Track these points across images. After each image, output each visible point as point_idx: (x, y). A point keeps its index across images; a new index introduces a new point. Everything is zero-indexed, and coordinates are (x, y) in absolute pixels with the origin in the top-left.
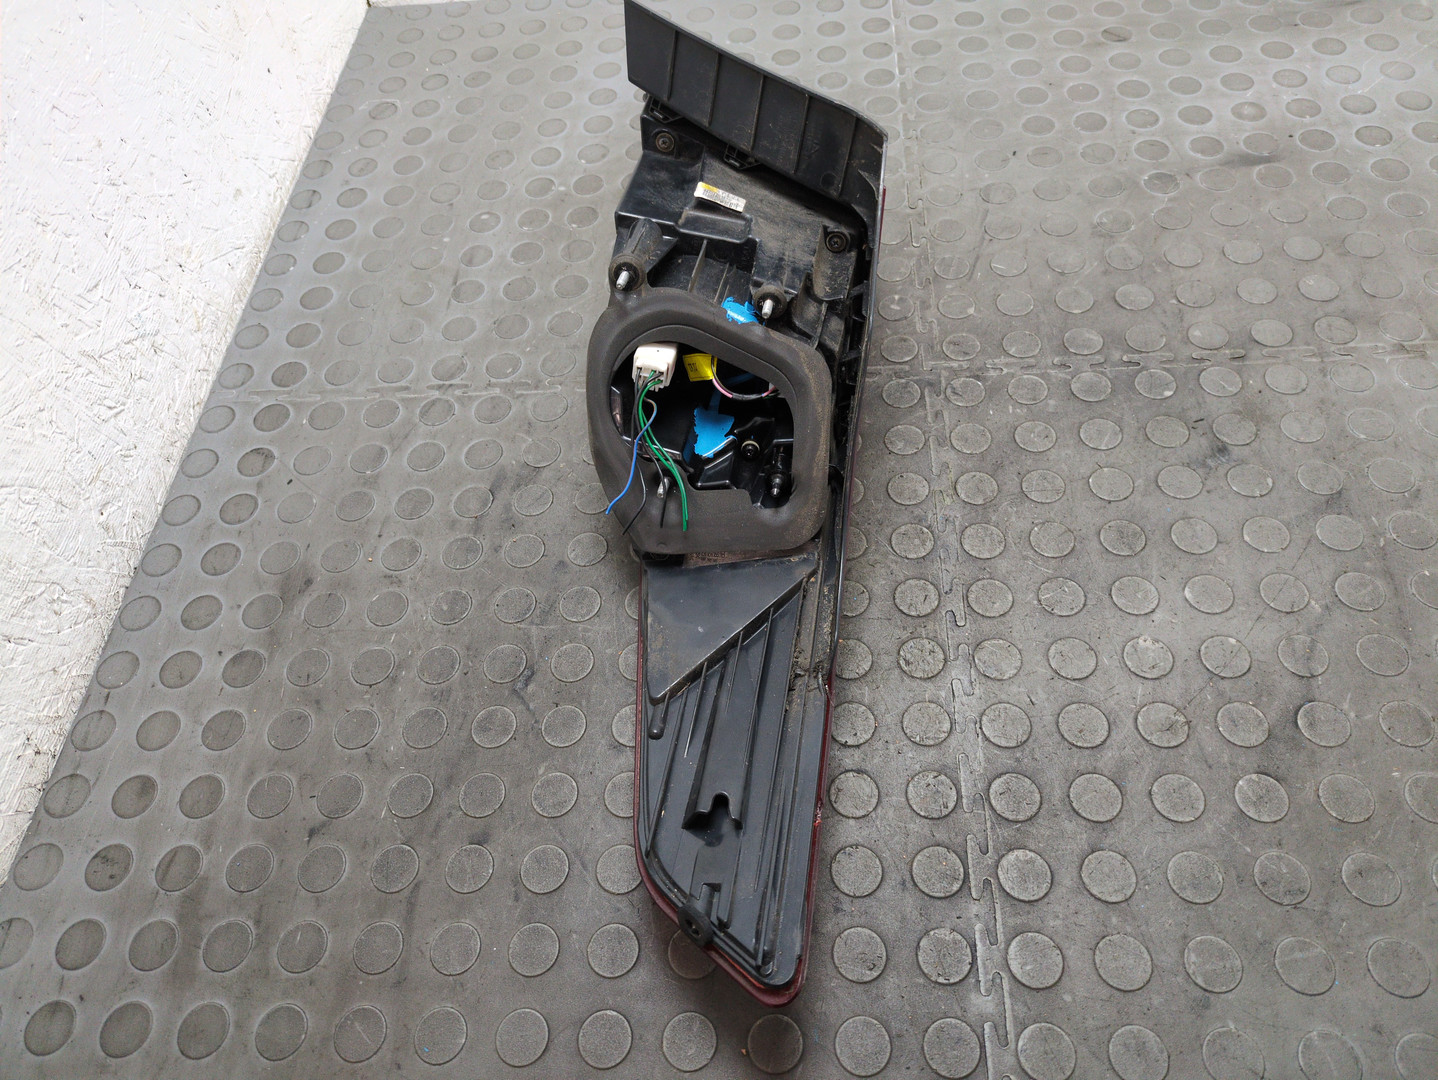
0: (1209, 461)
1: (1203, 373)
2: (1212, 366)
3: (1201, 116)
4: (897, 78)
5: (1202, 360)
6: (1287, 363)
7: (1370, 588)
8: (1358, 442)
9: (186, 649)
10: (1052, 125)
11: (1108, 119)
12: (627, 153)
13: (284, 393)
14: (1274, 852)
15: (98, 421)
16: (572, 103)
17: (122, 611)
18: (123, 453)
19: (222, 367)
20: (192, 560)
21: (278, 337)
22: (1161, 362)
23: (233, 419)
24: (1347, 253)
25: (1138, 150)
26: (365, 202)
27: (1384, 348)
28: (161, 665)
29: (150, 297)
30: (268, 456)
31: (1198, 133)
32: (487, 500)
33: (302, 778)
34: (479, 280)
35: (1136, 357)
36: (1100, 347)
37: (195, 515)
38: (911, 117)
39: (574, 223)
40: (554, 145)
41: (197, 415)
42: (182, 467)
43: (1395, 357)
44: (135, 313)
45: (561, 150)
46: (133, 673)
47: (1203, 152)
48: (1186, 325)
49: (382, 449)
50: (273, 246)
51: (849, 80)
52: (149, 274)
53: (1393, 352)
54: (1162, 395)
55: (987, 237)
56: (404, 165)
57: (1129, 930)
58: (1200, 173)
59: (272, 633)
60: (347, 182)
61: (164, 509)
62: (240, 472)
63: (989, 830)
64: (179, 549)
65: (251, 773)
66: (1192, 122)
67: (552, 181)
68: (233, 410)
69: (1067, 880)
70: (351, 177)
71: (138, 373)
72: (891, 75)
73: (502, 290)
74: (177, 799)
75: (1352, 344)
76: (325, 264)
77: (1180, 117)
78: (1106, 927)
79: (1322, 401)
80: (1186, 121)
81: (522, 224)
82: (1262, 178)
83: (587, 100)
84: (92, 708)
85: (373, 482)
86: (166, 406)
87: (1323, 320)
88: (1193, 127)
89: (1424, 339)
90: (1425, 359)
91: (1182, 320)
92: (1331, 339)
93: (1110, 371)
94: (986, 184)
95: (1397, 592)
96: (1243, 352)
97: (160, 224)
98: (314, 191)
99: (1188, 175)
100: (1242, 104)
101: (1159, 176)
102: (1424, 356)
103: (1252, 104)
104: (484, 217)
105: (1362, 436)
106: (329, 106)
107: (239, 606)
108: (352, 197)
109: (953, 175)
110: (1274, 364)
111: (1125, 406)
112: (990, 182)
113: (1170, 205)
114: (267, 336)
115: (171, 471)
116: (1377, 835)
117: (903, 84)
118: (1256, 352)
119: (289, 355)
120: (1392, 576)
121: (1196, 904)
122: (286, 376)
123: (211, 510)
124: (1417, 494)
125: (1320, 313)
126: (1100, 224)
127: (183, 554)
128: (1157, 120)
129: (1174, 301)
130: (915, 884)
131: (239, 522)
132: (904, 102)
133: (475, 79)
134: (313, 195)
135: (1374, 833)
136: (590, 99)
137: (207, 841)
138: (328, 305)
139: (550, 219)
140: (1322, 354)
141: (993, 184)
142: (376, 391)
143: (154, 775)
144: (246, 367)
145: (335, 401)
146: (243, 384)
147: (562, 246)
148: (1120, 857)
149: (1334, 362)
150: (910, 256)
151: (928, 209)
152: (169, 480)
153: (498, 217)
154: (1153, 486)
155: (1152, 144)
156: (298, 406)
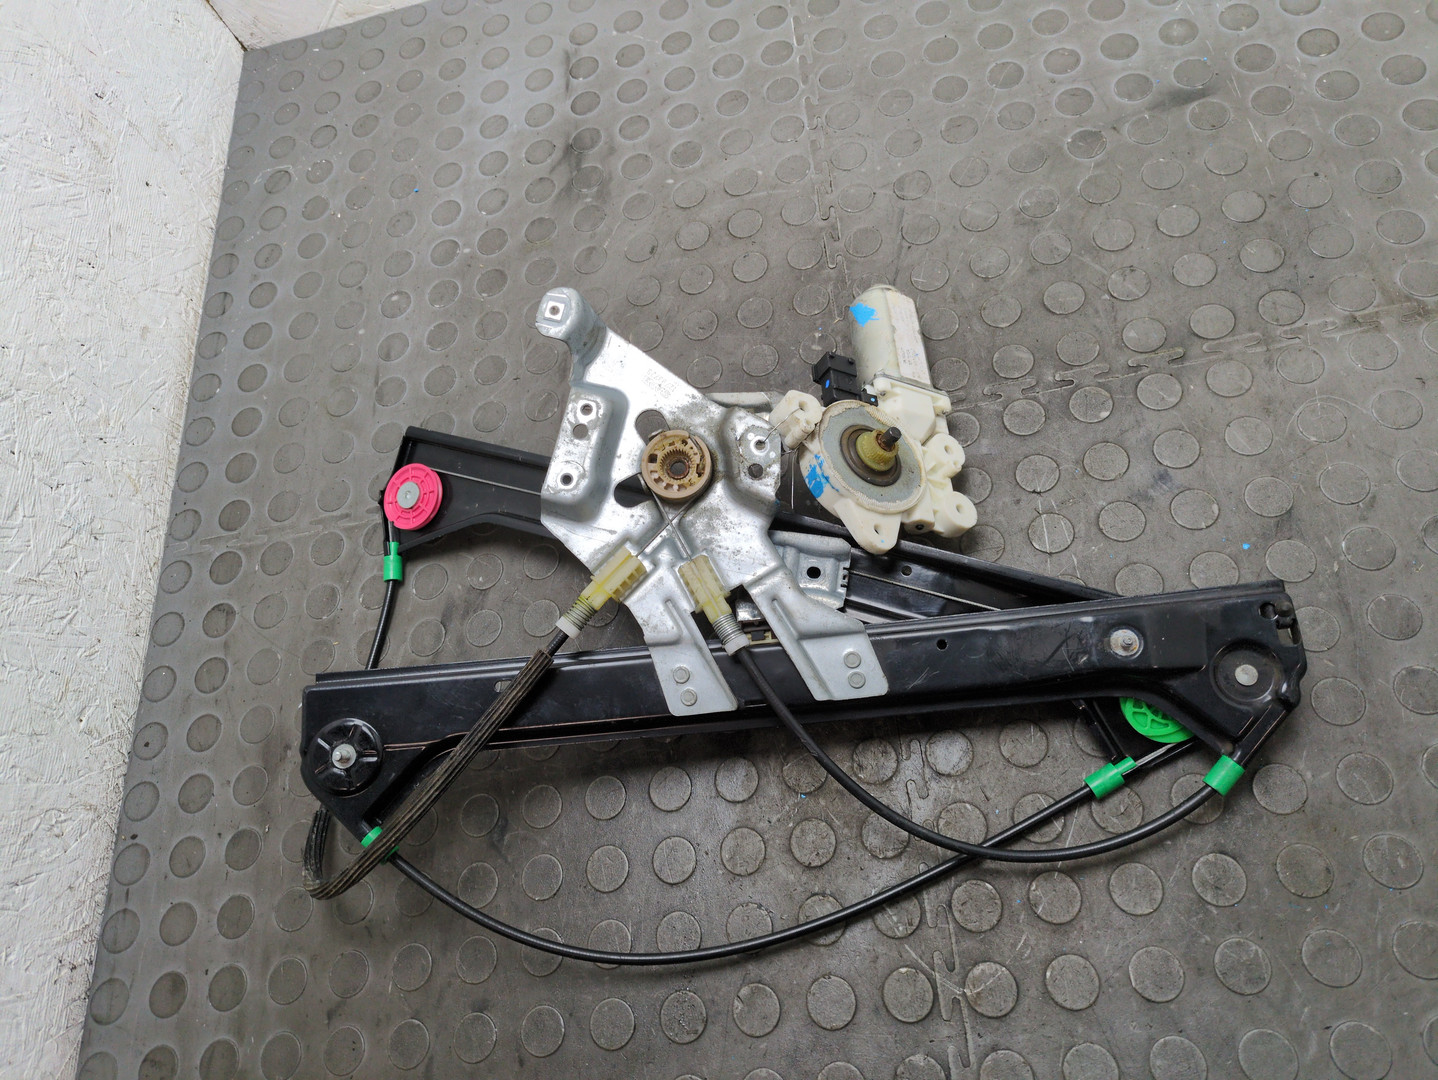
0: (1151, 492)
1: (1141, 383)
2: (1150, 373)
3: (1123, 47)
4: (795, 50)
5: (1138, 367)
6: (1229, 358)
7: (1323, 625)
8: (1308, 447)
9: (188, 835)
10: (965, 86)
11: (1025, 68)
12: (527, 194)
13: (233, 537)
14: (1234, 939)
15: (53, 637)
16: (465, 140)
17: (125, 800)
18: (87, 653)
19: (170, 518)
20: (178, 735)
21: (217, 473)
22: (1096, 376)
23: (190, 576)
24: (1290, 207)
25: (1060, 105)
26: (276, 298)
27: (1334, 323)
28: (169, 853)
29: (76, 488)
30: (230, 612)
31: (1124, 69)
32: (440, 633)
33: (313, 959)
34: (399, 376)
35: (1069, 374)
36: (1030, 367)
37: (173, 687)
38: (815, 101)
39: (484, 292)
40: (453, 197)
41: (157, 575)
42: (152, 637)
43: (1348, 332)
44: (64, 513)
45: (459, 202)
46: (146, 866)
47: (1130, 97)
48: (1119, 325)
49: (333, 589)
50: (196, 367)
51: (745, 62)
52: (68, 466)
53: (1344, 328)
54: (1097, 417)
55: (906, 245)
56: (308, 247)
57: (1094, 1037)
58: (1127, 125)
59: (262, 807)
60: (255, 277)
61: (143, 685)
62: (207, 634)
63: (954, 945)
64: (164, 728)
65: (266, 960)
66: (1115, 56)
67: (456, 243)
68: (188, 564)
69: (1033, 991)
70: (260, 270)
71: (82, 570)
72: (789, 46)
73: (423, 385)
74: (206, 993)
75: (1299, 324)
76: (249, 379)
77: (1102, 51)
78: (1073, 1037)
79: (1270, 401)
80: (1109, 56)
81: (433, 302)
82: (1195, 118)
83: (479, 134)
84: (115, 908)
85: (330, 628)
86: (121, 585)
87: (1267, 297)
88: (1118, 63)
89: (1378, 306)
90: (1380, 331)
91: (1115, 319)
92: (1277, 320)
93: (1043, 395)
94: (898, 176)
95: (1352, 626)
96: (1180, 350)
97: (67, 410)
98: (226, 293)
99: (1114, 128)
100: (1169, 25)
101: (1083, 136)
102: (1378, 328)
103: (1181, 21)
104: (395, 298)
105: (1313, 439)
106: (224, 184)
107: (229, 782)
108: (263, 293)
109: (863, 170)
110: (1215, 361)
111: (1060, 435)
112: (903, 173)
113: (1097, 172)
114: (207, 473)
115: (143, 643)
116: (1337, 909)
117: (802, 58)
118: (1195, 350)
119: (232, 493)
120: (1347, 606)
121: (1158, 1003)
122: (232, 517)
123: (186, 680)
124: (1372, 502)
125: (1265, 288)
126: (1023, 209)
127: (169, 732)
128: (1078, 61)
129: (1107, 297)
130: (888, 1011)
131: (214, 689)
132: (805, 82)
133: (363, 126)
134: (225, 298)
135: (1334, 905)
136: (481, 132)
137: (239, 1033)
138: (258, 429)
139: (460, 291)
140: (1266, 340)
141: (906, 175)
142: (319, 522)
143: (181, 970)
144: (191, 513)
145: (282, 540)
146: (193, 533)
147: (476, 321)
148: (1081, 961)
149: (1280, 349)
150: (827, 281)
151: (841, 219)
152: (142, 653)
153: (409, 297)
154: (1094, 530)
155: (1073, 93)
156: (248, 551)
